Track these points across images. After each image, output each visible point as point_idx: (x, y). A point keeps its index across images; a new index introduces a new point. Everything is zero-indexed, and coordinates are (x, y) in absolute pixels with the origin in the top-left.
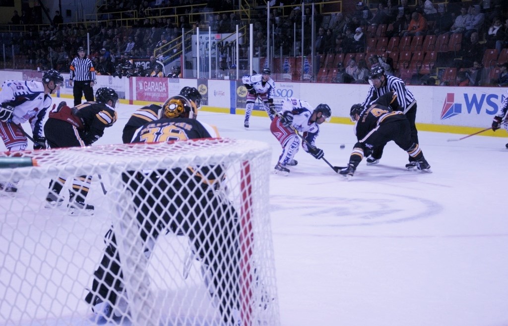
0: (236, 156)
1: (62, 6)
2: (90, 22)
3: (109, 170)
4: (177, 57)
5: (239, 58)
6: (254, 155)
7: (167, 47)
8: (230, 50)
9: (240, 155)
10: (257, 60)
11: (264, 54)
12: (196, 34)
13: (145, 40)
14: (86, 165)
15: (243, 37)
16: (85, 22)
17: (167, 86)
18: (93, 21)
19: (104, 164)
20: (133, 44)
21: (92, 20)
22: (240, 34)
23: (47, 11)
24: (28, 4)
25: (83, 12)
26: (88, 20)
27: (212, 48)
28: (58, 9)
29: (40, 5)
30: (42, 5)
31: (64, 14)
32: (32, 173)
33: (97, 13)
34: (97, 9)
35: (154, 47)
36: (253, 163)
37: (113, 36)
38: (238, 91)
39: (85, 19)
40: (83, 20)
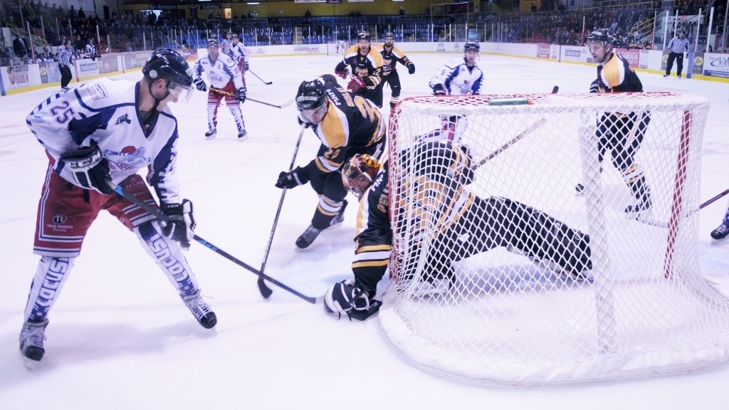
0: (680, 106)
3: (579, 111)
4: (649, 33)
5: (699, 35)
6: (694, 106)
7: (642, 26)
8: (692, 27)
9: (683, 106)
10: (714, 36)
11: (721, 31)
12: (665, 16)
13: (627, 20)
14: (563, 106)
15: (705, 18)
17: (638, 56)
19: (576, 106)
20: (617, 24)
21: (588, 7)
22: (703, 16)
26: (585, 7)
27: (678, 27)
32: (525, 109)
35: (632, 26)
36: (694, 112)
37: (602, 18)
38: (695, 60)
39: (583, 6)
40: (582, 8)
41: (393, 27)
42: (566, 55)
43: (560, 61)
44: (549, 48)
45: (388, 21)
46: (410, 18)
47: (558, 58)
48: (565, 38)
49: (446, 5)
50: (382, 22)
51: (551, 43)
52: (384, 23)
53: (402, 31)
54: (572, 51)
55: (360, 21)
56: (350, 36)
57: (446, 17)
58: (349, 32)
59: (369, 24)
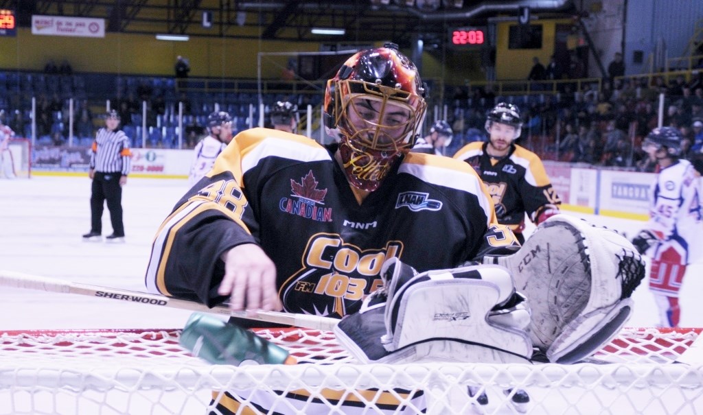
1: (627, 46)
2: (677, 72)
16: (667, 74)
18: (683, 72)
21: (680, 69)
23: (598, 55)
24: (565, 44)
25: (664, 55)
26: (672, 70)
28: (619, 49)
29: (587, 44)
30: (590, 45)
31: (629, 58)
33: (694, 55)
34: (693, 48)
39: (667, 66)
40: (663, 70)
41: (157, 109)
42: (615, 196)
43: (597, 212)
44: (568, 176)
45: (144, 91)
46: (202, 85)
47: (592, 204)
48: (615, 151)
49: (300, 57)
50: (126, 91)
51: (575, 161)
52: (131, 97)
53: (180, 118)
54: (629, 186)
55: (67, 87)
56: (33, 126)
57: (300, 87)
58: (32, 115)
59: (89, 99)
